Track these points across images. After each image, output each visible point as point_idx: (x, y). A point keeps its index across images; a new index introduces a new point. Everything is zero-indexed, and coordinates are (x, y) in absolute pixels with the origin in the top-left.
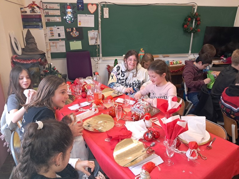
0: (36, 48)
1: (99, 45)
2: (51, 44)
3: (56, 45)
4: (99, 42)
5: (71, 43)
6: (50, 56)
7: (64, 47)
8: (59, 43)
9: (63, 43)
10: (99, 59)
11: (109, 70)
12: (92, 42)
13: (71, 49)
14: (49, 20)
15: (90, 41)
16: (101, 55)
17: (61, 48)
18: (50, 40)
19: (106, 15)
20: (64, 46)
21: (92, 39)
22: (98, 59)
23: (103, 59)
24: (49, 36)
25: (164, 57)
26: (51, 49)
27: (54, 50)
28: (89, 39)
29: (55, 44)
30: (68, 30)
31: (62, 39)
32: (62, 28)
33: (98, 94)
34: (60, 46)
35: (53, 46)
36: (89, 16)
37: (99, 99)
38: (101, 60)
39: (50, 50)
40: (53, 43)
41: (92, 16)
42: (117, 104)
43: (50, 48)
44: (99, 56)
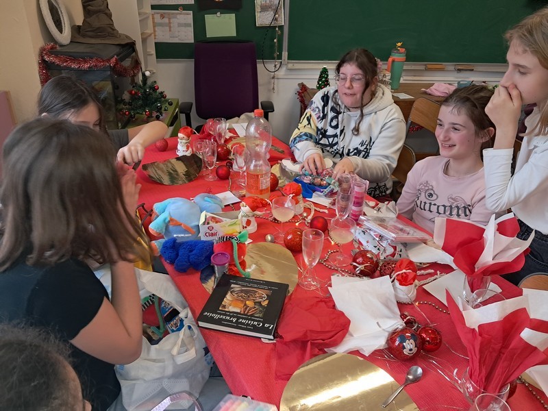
0: (111, 25)
1: (281, 27)
2: (158, 19)
3: (170, 23)
4: (283, 20)
5: (209, 19)
6: (154, 52)
7: (189, 28)
8: (178, 16)
9: (188, 17)
10: (278, 66)
11: (302, 97)
12: (263, 19)
13: (209, 35)
15: (258, 15)
16: (285, 54)
17: (182, 30)
18: (153, 7)
20: (188, 25)
21: (264, 8)
22: (275, 66)
23: (290, 66)
25: (459, 70)
26: (157, 33)
27: (165, 36)
28: (258, 9)
29: (166, 20)
31: (186, 7)
33: (258, 176)
34: (180, 25)
35: (161, 25)
37: (261, 191)
38: (284, 69)
39: (155, 36)
40: (162, 16)
42: (313, 208)
43: (155, 31)
44: (280, 57)
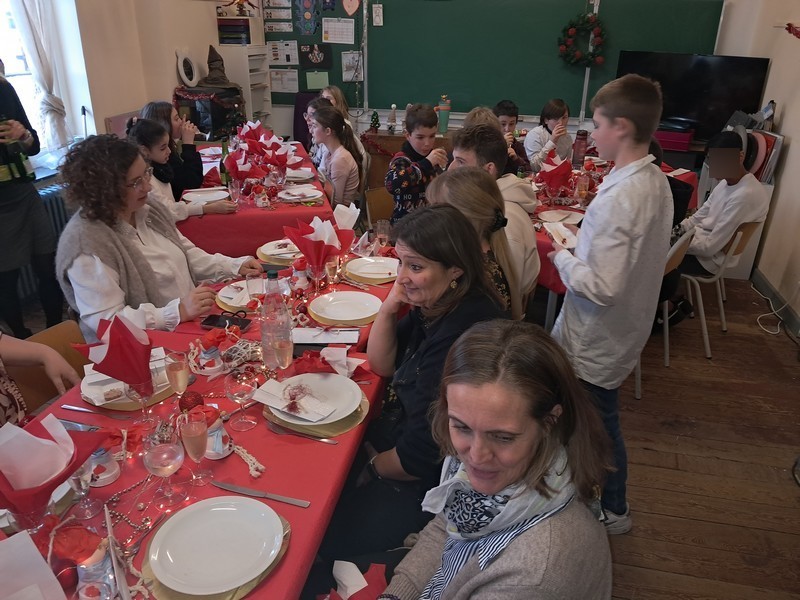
0: (224, 77)
1: (361, 83)
2: (273, 74)
3: (282, 78)
4: (362, 76)
5: (309, 75)
6: (270, 99)
7: (296, 82)
8: (288, 73)
9: (295, 74)
10: (360, 113)
12: (347, 76)
13: (309, 87)
14: (271, 28)
15: (344, 73)
16: (366, 104)
17: (291, 83)
18: (271, 67)
19: (378, 21)
20: (295, 80)
21: (349, 68)
22: (358, 113)
24: (269, 60)
26: (273, 85)
27: (278, 88)
28: (344, 69)
29: (279, 76)
30: (305, 49)
31: (293, 67)
32: (294, 44)
34: (289, 80)
35: (276, 79)
36: (345, 22)
38: (366, 115)
39: (271, 87)
40: (277, 74)
41: (351, 22)
43: (271, 84)
44: (361, 106)
